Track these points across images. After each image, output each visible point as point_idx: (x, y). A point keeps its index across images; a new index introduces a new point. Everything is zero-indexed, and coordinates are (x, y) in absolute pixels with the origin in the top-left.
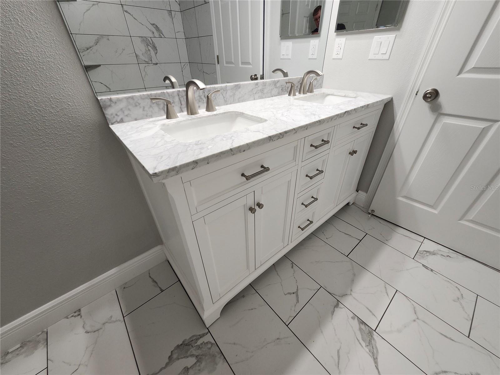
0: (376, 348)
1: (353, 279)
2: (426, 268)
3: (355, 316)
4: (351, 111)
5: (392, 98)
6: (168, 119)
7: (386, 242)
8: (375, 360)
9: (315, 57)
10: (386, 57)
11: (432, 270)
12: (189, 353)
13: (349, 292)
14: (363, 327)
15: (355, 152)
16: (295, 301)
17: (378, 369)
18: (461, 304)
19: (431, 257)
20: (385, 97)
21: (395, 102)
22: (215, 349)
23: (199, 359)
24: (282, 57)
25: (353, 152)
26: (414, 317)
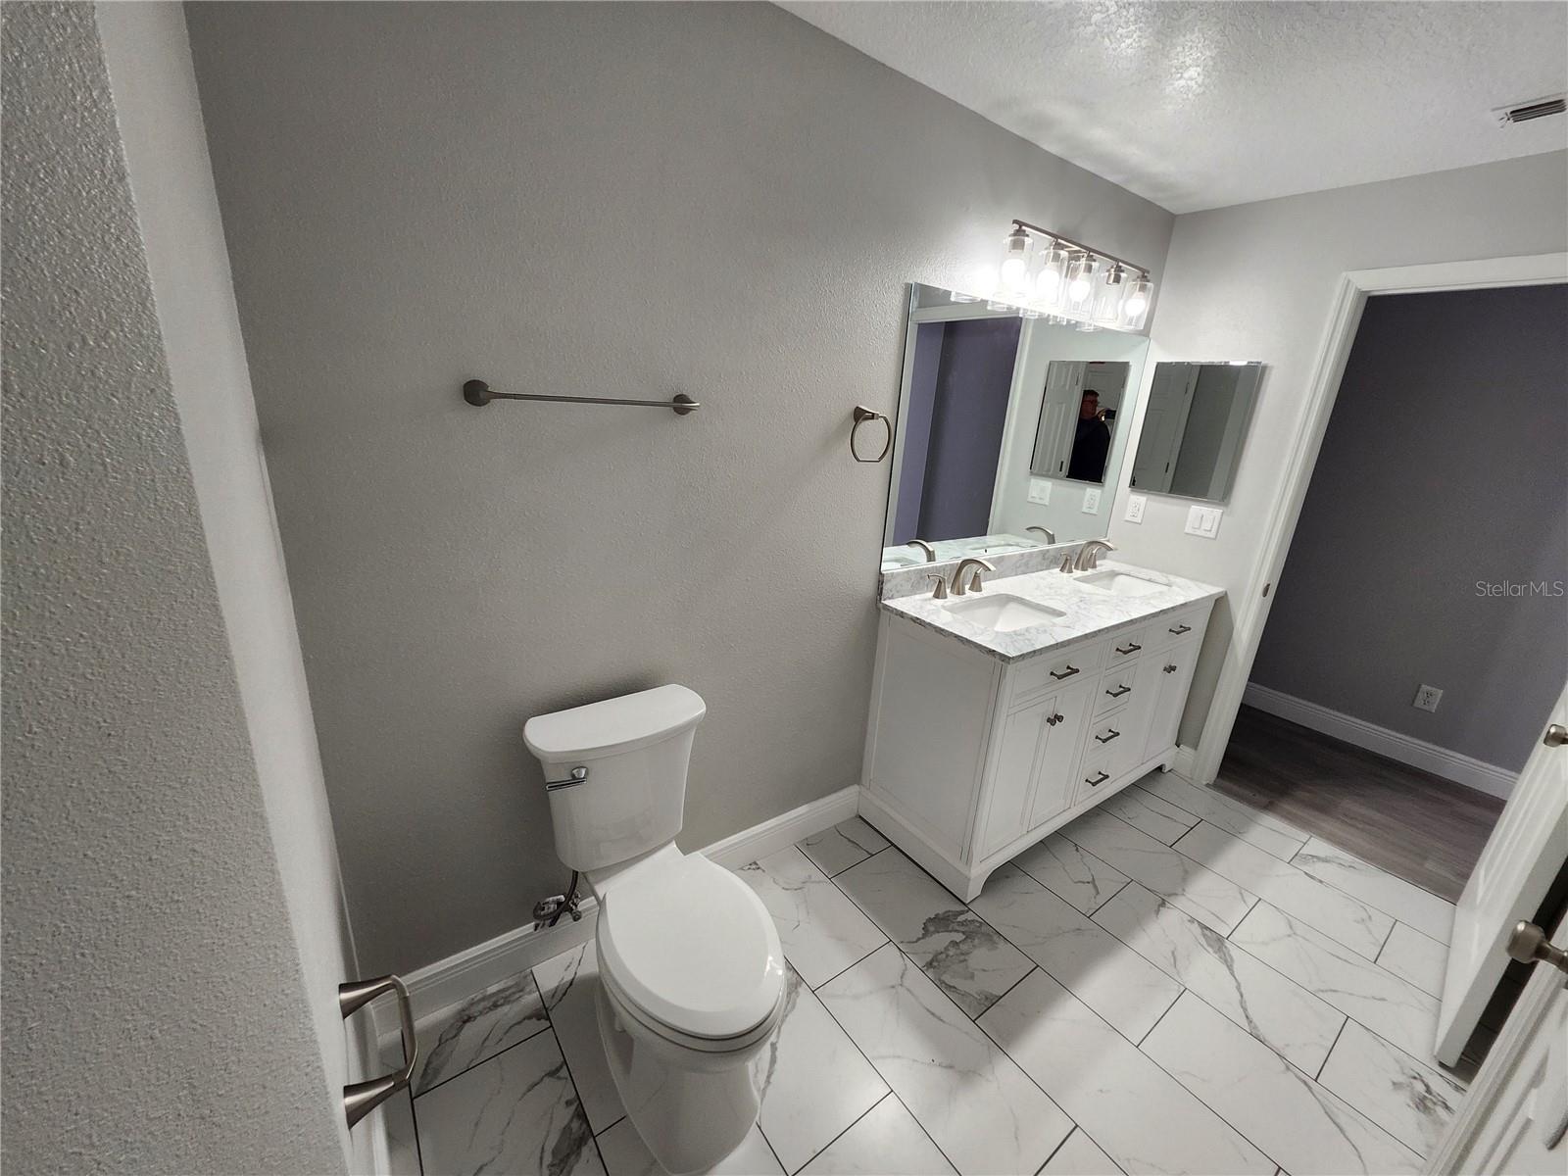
0: (1230, 955)
1: (1186, 877)
2: (1312, 877)
3: (1192, 920)
4: (1168, 609)
5: (1226, 593)
6: (938, 598)
7: (1239, 836)
8: (1230, 968)
9: (1094, 511)
10: (1212, 535)
11: (1321, 882)
12: (950, 929)
13: (1180, 891)
14: (1207, 932)
15: (1173, 669)
16: (1093, 892)
17: (1234, 976)
18: (1367, 927)
19: (1320, 865)
20: (1215, 590)
21: (1231, 597)
22: (984, 928)
23: (969, 936)
24: (1030, 500)
25: (1171, 669)
26: (1289, 932)
